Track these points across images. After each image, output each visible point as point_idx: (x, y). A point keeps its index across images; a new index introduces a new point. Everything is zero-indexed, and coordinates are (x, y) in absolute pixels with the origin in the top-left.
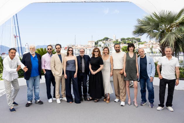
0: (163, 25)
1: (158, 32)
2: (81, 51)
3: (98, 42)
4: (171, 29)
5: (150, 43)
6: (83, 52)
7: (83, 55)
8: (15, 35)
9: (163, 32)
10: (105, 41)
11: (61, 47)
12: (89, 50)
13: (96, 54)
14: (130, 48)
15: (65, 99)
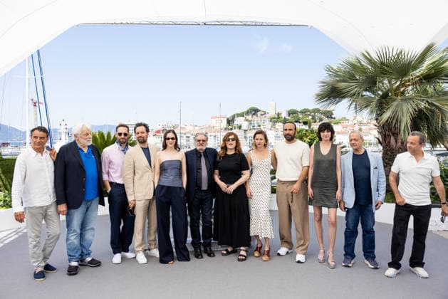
0: (386, 81)
1: (373, 96)
2: (199, 141)
3: (233, 117)
4: (402, 89)
5: (355, 121)
6: (203, 141)
7: (204, 148)
8: (35, 99)
9: (385, 96)
10: (250, 116)
11: (148, 131)
12: (212, 137)
13: (229, 147)
14: (322, 134)
15: (156, 252)
